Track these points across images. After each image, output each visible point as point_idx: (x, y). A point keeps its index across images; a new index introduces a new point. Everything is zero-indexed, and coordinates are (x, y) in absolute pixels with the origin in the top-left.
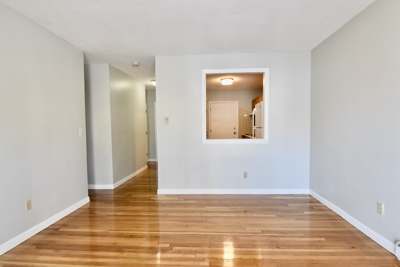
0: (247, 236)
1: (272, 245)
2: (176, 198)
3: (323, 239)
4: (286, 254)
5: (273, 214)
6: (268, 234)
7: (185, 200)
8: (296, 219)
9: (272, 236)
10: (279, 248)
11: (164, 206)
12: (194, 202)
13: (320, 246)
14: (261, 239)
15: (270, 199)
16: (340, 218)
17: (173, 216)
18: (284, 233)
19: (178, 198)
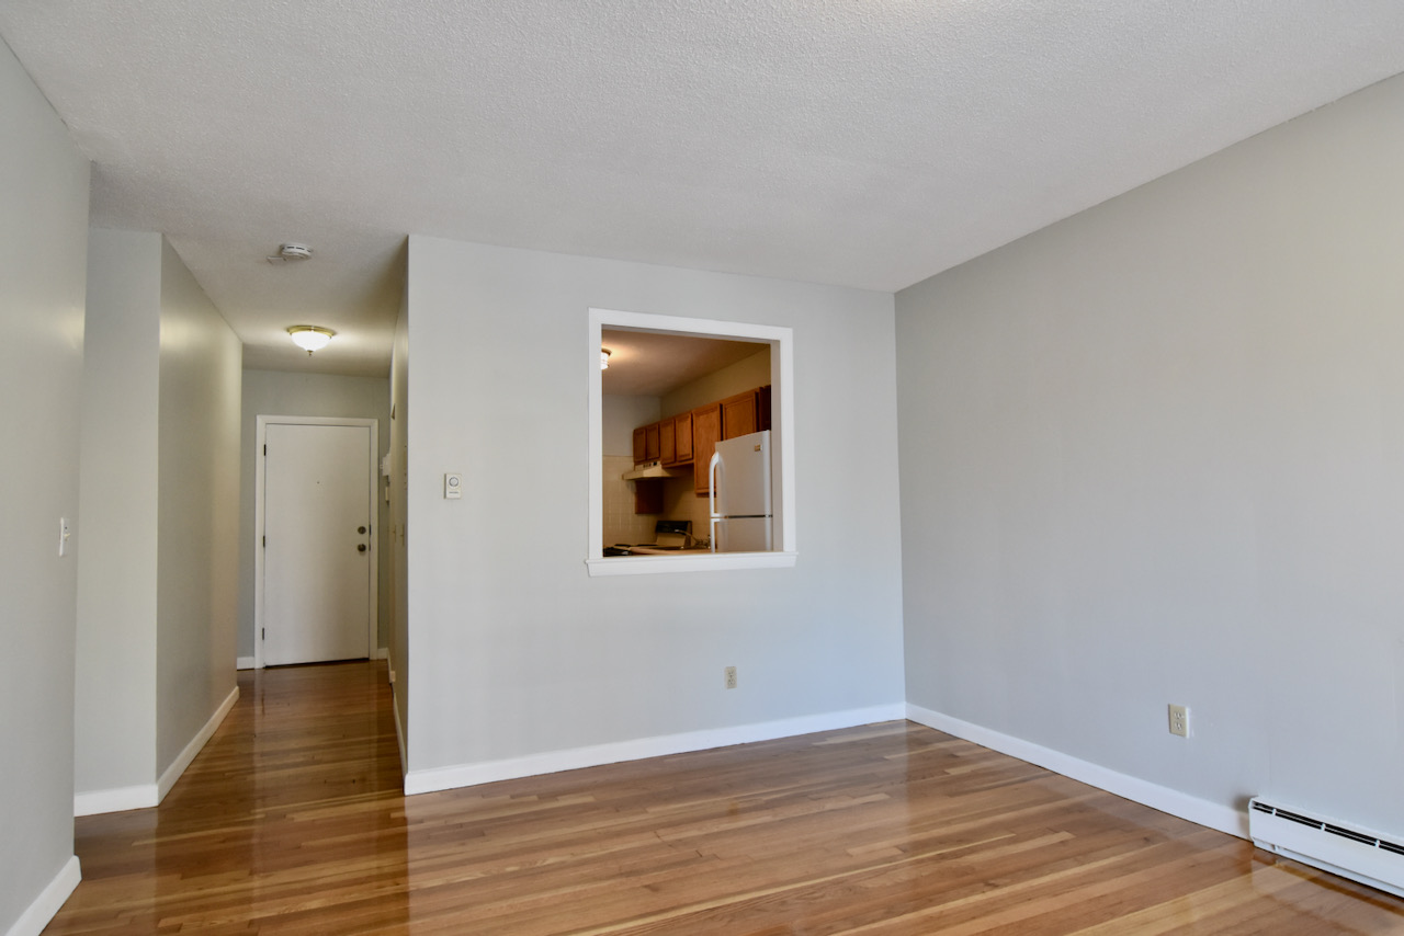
0: (878, 874)
1: (971, 883)
2: (505, 798)
3: (1064, 835)
4: (1028, 897)
5: (877, 793)
6: (924, 852)
7: (543, 797)
8: (952, 795)
9: (942, 857)
10: (996, 886)
11: (483, 835)
12: (588, 799)
13: (1079, 855)
14: (927, 873)
15: (818, 747)
16: (1043, 772)
17: (562, 867)
18: (960, 841)
19: (508, 797)
